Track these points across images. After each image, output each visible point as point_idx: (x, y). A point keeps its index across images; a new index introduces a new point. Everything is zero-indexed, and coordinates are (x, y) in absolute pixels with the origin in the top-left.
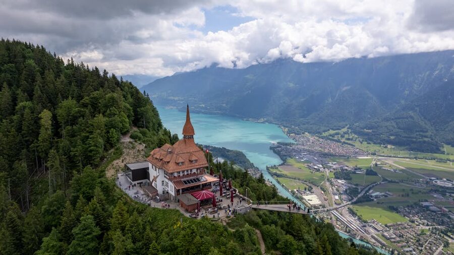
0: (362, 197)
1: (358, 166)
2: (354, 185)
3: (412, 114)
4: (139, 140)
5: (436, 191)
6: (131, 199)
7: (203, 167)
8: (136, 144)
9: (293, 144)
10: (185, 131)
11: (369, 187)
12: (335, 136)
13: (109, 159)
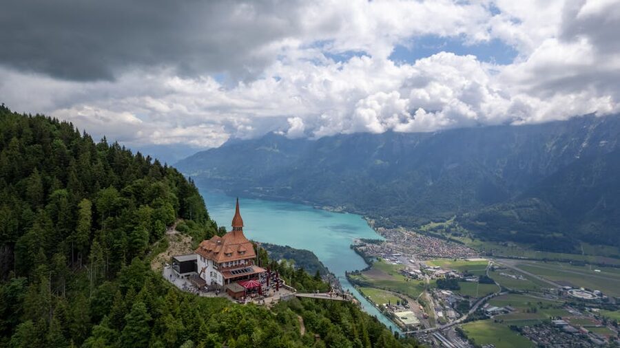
0: (474, 312)
1: (469, 271)
2: (464, 297)
3: (538, 201)
4: (186, 231)
5: (572, 305)
6: (179, 290)
7: (251, 259)
8: (182, 236)
9: (382, 241)
10: (234, 223)
11: (484, 299)
12: (438, 231)
13: (155, 252)
